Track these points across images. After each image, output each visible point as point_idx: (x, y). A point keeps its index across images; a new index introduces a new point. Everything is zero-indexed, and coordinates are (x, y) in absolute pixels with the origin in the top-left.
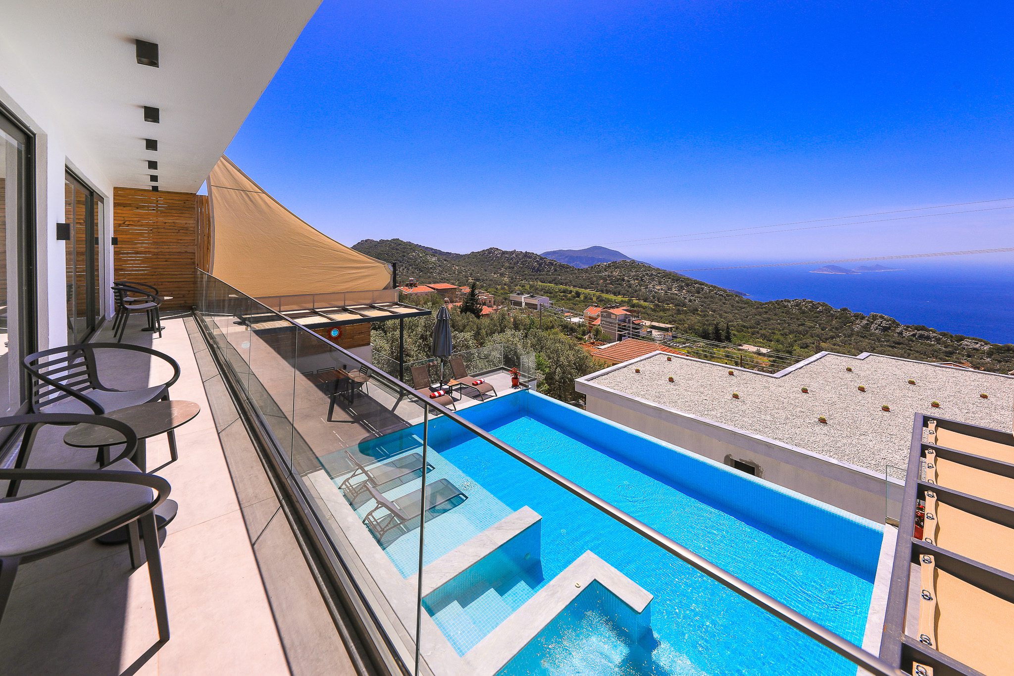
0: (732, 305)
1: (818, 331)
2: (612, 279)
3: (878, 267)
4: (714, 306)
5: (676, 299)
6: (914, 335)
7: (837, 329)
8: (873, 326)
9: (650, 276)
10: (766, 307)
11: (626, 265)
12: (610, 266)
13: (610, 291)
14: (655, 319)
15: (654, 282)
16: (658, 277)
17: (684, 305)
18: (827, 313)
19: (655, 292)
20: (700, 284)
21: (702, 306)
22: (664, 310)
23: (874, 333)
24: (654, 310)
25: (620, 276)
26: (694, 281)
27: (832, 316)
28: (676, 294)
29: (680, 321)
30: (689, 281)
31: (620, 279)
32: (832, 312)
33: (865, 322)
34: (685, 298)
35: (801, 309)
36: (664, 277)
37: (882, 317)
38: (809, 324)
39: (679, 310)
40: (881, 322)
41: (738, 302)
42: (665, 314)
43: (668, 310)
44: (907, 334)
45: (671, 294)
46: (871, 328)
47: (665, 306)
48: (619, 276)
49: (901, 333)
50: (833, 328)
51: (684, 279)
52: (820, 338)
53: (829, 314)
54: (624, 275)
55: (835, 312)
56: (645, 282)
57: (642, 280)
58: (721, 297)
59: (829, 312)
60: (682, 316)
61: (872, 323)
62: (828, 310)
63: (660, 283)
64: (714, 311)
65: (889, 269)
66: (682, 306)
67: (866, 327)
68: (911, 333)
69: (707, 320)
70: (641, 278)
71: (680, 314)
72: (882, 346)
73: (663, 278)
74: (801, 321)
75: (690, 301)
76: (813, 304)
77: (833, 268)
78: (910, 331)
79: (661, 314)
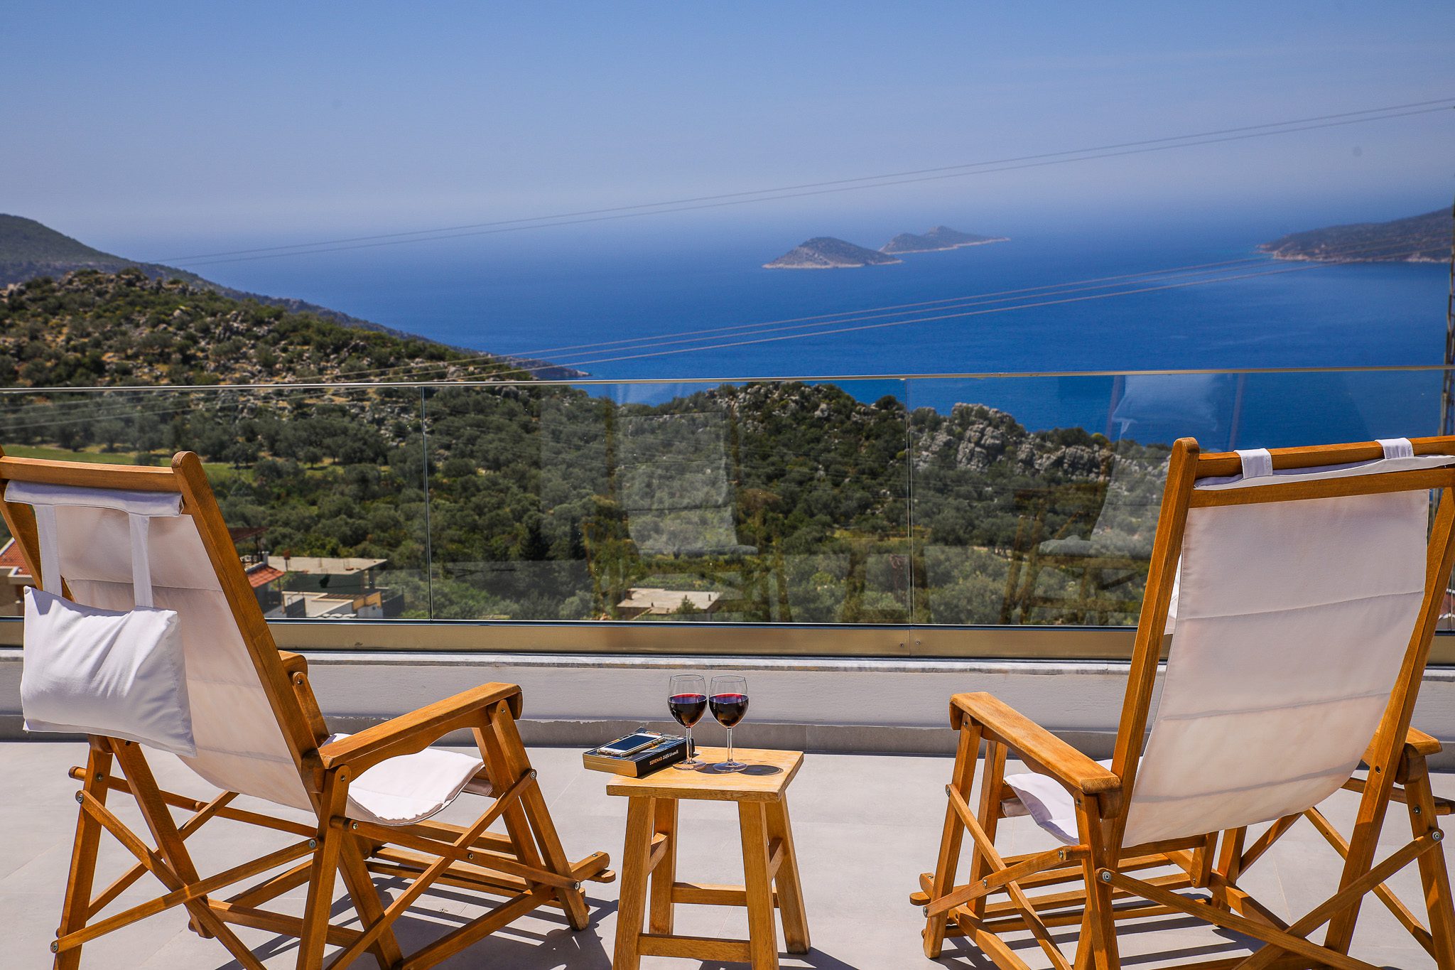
0: (553, 432)
1: (824, 491)
2: (40, 369)
3: (945, 235)
4: (491, 444)
5: (345, 431)
6: (1059, 463)
7: (874, 474)
8: (964, 448)
9: (219, 341)
10: (665, 422)
11: (100, 294)
12: (22, 306)
13: (40, 431)
14: (284, 536)
15: (244, 364)
16: (257, 338)
17: (381, 454)
18: (842, 422)
19: (252, 410)
20: (432, 357)
21: (448, 447)
22: (307, 490)
23: (967, 472)
24: (261, 497)
25: (81, 349)
26: (406, 345)
27: (859, 427)
28: (343, 411)
29: (382, 527)
30: (384, 345)
31: (78, 364)
32: (855, 417)
33: (942, 437)
34: (380, 422)
35: (768, 417)
36: (283, 336)
37: (983, 415)
38: (797, 470)
39: (363, 480)
40: (982, 432)
41: (572, 417)
42: (313, 503)
43: (324, 484)
44: (1043, 462)
45: (324, 411)
46: (960, 457)
47: (302, 471)
48: (75, 349)
49: (1029, 462)
50: (863, 473)
51: (367, 338)
52: (832, 514)
53: (848, 424)
54: (97, 344)
55: (865, 414)
56: (202, 368)
57: (187, 360)
58: (512, 403)
59: (848, 417)
60: (381, 510)
61: (960, 438)
62: (844, 409)
63: (269, 368)
64: (495, 465)
65: (975, 238)
66: (374, 461)
67: (946, 455)
68: (1053, 457)
69: (479, 510)
70: (182, 349)
71: (374, 497)
72: (989, 513)
73: (276, 343)
74: (773, 464)
75: (400, 432)
76: (803, 395)
77: (828, 246)
78: (1050, 451)
79: (300, 510)
